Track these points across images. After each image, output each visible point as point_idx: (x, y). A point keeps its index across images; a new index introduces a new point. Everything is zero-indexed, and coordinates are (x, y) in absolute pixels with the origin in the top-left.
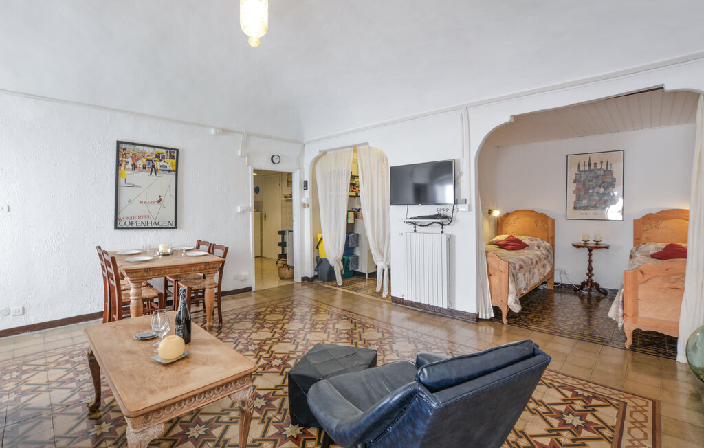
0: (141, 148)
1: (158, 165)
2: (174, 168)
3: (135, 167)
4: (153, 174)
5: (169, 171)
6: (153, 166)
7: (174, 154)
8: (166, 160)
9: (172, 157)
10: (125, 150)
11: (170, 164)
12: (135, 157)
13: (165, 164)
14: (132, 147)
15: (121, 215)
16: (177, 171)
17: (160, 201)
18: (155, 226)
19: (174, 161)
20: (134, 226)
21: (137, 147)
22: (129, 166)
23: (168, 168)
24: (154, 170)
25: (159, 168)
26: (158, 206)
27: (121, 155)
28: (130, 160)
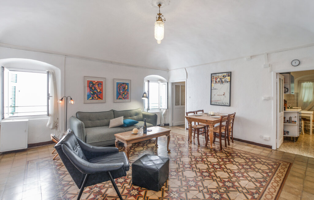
0: (218, 74)
1: (223, 80)
2: (229, 80)
3: (216, 82)
4: (222, 84)
5: (227, 82)
6: (222, 81)
7: (230, 74)
8: (226, 77)
9: (228, 76)
10: (213, 76)
11: (228, 78)
12: (216, 79)
13: (226, 79)
14: (215, 75)
15: (212, 100)
16: (230, 81)
17: (224, 95)
18: (222, 104)
19: (229, 77)
20: (216, 104)
21: (217, 74)
22: (214, 82)
23: (227, 81)
24: (222, 82)
25: (224, 81)
26: (223, 96)
27: (212, 78)
28: (215, 80)
